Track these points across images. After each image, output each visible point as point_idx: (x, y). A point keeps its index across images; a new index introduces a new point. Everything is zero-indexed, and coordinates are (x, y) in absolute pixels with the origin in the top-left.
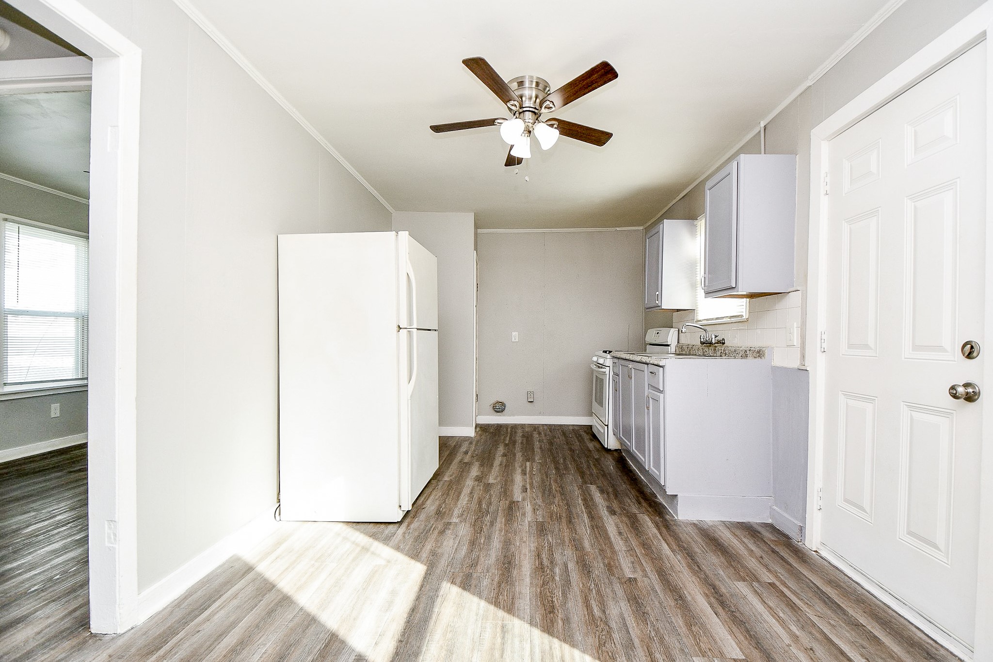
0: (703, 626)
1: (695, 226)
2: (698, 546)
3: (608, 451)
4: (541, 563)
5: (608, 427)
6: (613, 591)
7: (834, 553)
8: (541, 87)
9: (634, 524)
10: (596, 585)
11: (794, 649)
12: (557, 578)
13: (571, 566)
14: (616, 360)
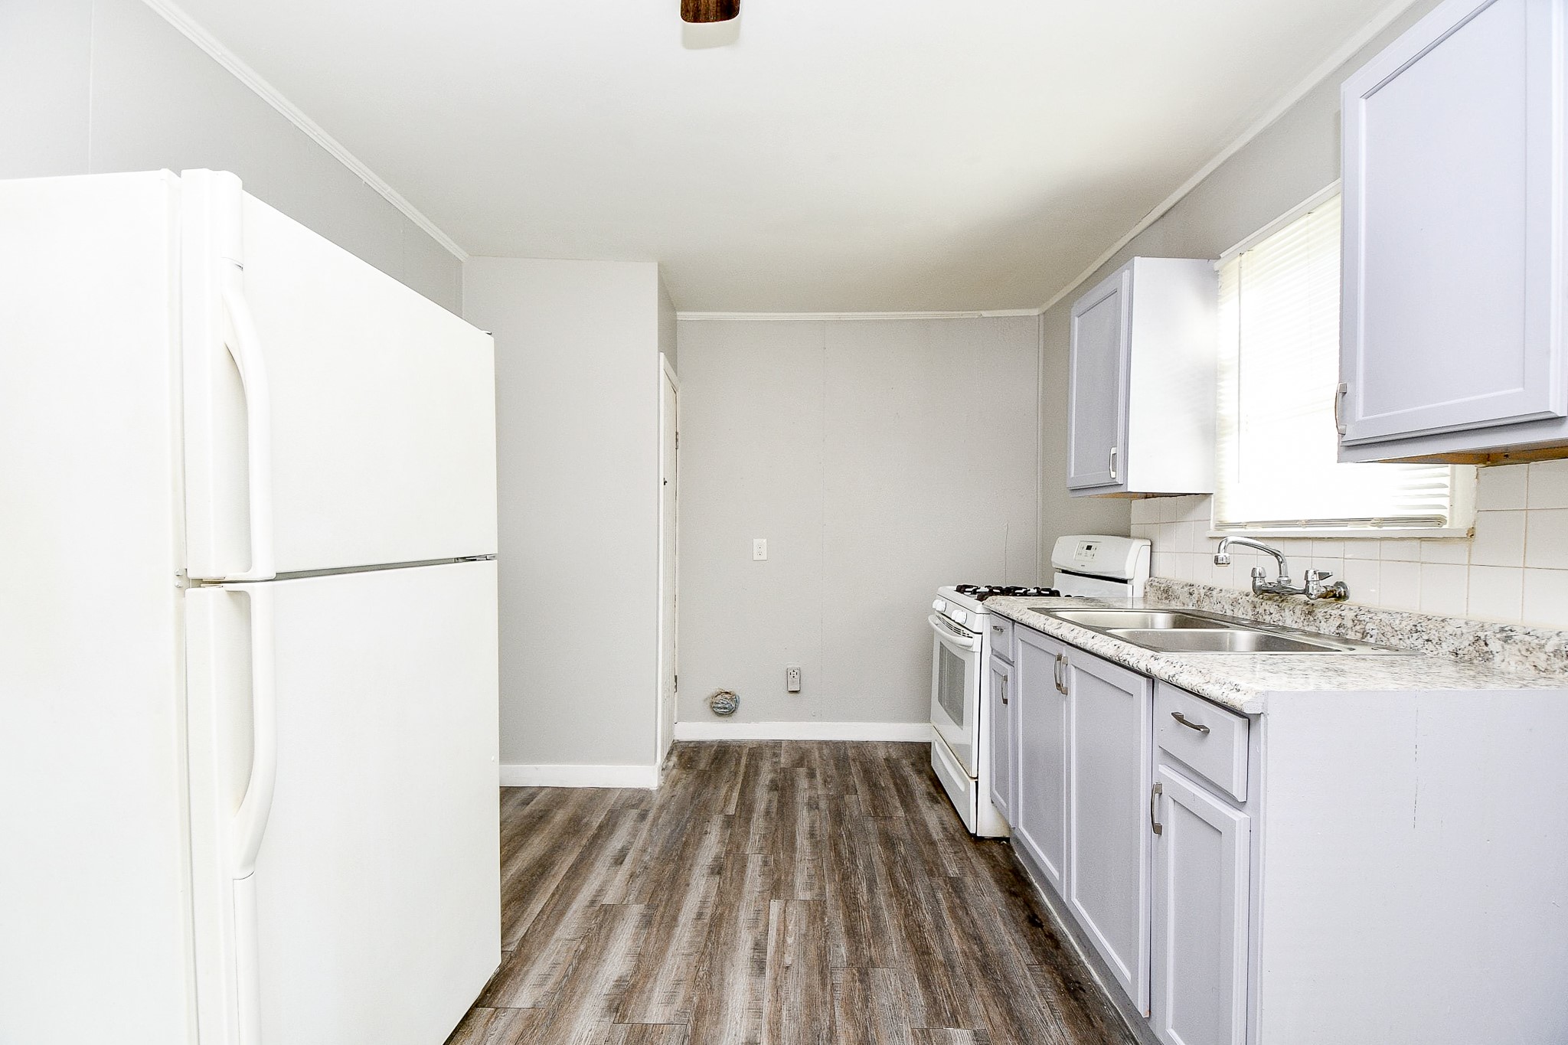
1: (1216, 274)
3: (977, 840)
5: (977, 783)
14: (1000, 622)
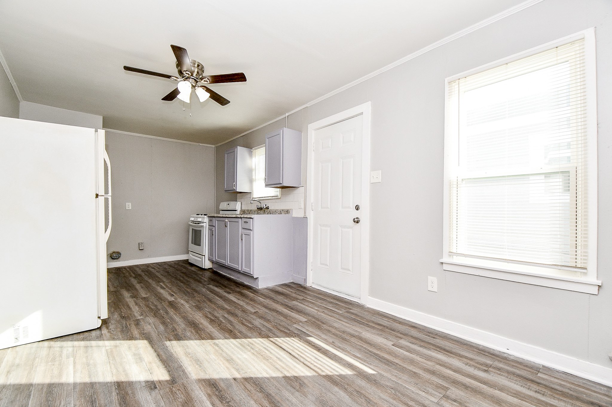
0: (290, 316)
1: (252, 152)
2: (273, 295)
3: (205, 269)
4: (211, 319)
5: (205, 257)
6: (251, 318)
7: (317, 285)
8: (200, 67)
9: (242, 295)
10: (243, 318)
11: (319, 313)
12: (224, 321)
13: (226, 316)
14: (211, 218)
